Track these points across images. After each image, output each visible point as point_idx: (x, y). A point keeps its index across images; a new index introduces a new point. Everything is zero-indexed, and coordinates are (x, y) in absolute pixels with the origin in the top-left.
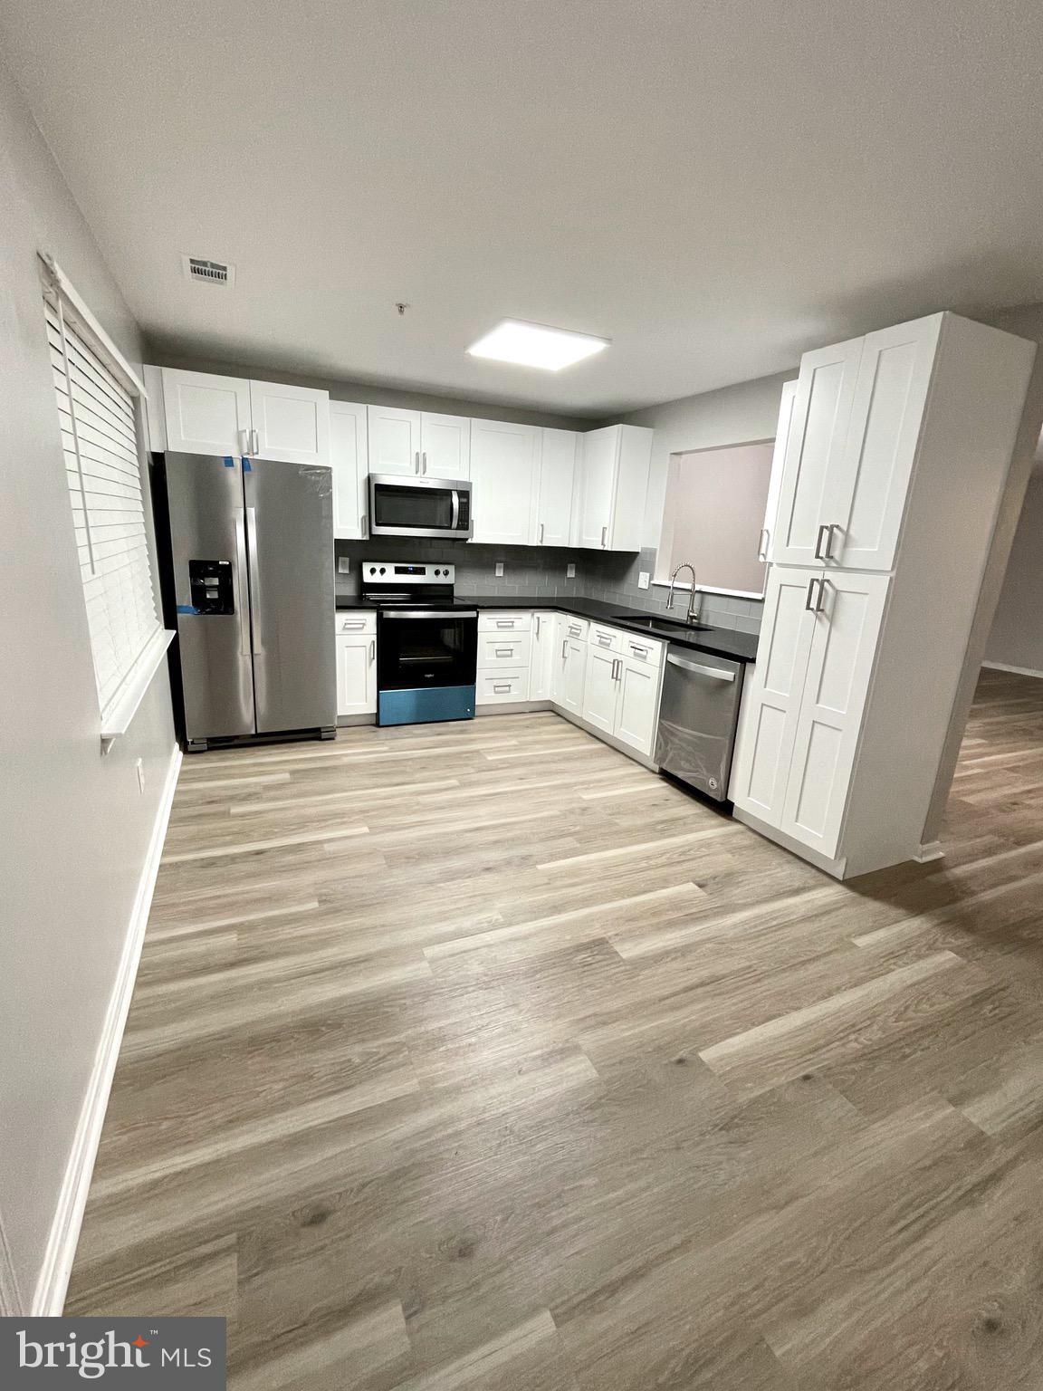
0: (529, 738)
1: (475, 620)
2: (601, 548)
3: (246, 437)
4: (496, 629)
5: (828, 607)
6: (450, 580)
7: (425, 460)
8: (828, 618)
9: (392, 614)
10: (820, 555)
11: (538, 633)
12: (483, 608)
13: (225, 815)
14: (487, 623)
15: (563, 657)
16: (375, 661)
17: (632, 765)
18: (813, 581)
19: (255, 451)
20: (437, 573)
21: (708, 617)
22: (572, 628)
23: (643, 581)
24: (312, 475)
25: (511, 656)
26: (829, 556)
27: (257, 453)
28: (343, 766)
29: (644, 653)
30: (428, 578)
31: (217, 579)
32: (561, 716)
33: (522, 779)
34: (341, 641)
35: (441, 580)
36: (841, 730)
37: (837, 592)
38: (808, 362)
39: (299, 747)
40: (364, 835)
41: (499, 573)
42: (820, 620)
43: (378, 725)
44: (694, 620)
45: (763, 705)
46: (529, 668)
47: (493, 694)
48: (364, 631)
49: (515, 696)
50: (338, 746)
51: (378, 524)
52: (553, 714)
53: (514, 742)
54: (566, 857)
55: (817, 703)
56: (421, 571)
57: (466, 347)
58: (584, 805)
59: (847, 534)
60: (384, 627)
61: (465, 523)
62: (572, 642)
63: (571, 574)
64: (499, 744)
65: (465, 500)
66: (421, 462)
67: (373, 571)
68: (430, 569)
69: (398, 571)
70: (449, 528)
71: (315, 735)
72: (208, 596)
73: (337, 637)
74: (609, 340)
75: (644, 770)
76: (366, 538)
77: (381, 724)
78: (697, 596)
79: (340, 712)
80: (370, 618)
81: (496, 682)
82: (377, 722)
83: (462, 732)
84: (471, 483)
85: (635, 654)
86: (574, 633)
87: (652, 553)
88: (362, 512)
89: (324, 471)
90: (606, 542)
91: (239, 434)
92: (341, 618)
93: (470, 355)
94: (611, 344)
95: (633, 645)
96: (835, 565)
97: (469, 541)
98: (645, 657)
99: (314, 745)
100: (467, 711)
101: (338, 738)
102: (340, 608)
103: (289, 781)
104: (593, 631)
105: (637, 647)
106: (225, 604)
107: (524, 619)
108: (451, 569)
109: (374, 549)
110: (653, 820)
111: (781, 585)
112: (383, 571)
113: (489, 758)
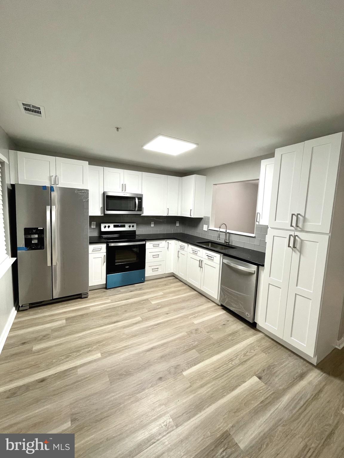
0: (168, 291)
1: (145, 245)
2: (190, 217)
3: (53, 178)
4: (153, 247)
5: (298, 246)
6: (134, 229)
7: (125, 186)
8: (299, 251)
9: (112, 245)
10: (292, 225)
11: (168, 248)
12: (148, 240)
13: (30, 352)
14: (149, 246)
15: (178, 257)
16: (105, 263)
17: (209, 302)
18: (290, 235)
19: (57, 183)
20: (130, 226)
21: (232, 242)
22: (181, 246)
23: (205, 228)
24: (80, 193)
25: (158, 257)
26: (297, 226)
27: (58, 184)
28: (90, 313)
29: (212, 258)
30: (126, 228)
31: (37, 235)
32: (178, 279)
33: (167, 314)
34: (91, 257)
35: (131, 229)
36: (311, 299)
37: (302, 241)
38: (278, 152)
39: (72, 303)
40: (99, 359)
41: (152, 225)
42: (295, 252)
43: (106, 288)
44: (227, 243)
45: (269, 284)
46: (165, 261)
47: (152, 272)
48: (101, 251)
49: (160, 272)
50: (89, 301)
51: (107, 210)
52: (174, 278)
53: (161, 293)
54: (195, 365)
55: (297, 286)
56: (124, 226)
57: (142, 146)
58: (195, 328)
59: (304, 217)
60: (109, 250)
61: (140, 208)
62: (181, 252)
63: (178, 225)
64: (155, 295)
65: (140, 201)
66: (124, 187)
67: (105, 227)
68: (127, 225)
69: (115, 226)
70: (135, 211)
71: (79, 297)
72: (33, 242)
73: (89, 255)
74: (197, 144)
75: (214, 304)
76: (103, 215)
77: (107, 288)
78: (228, 234)
79: (90, 284)
80: (103, 247)
81: (153, 267)
82: (106, 287)
83: (140, 289)
84: (143, 195)
85: (208, 258)
86: (182, 248)
87: (208, 218)
88: (101, 205)
89: (85, 191)
90: (191, 215)
91: (50, 177)
92: (91, 247)
93: (143, 149)
94: (198, 145)
95: (207, 255)
96: (300, 230)
97: (142, 215)
98: (213, 260)
99: (79, 301)
100: (142, 279)
101: (89, 297)
102: (91, 243)
103: (65, 325)
104: (189, 248)
105: (209, 255)
106: (41, 245)
107: (163, 243)
108: (135, 225)
109: (105, 219)
110: (226, 334)
111: (274, 236)
112: (109, 227)
113: (153, 303)
